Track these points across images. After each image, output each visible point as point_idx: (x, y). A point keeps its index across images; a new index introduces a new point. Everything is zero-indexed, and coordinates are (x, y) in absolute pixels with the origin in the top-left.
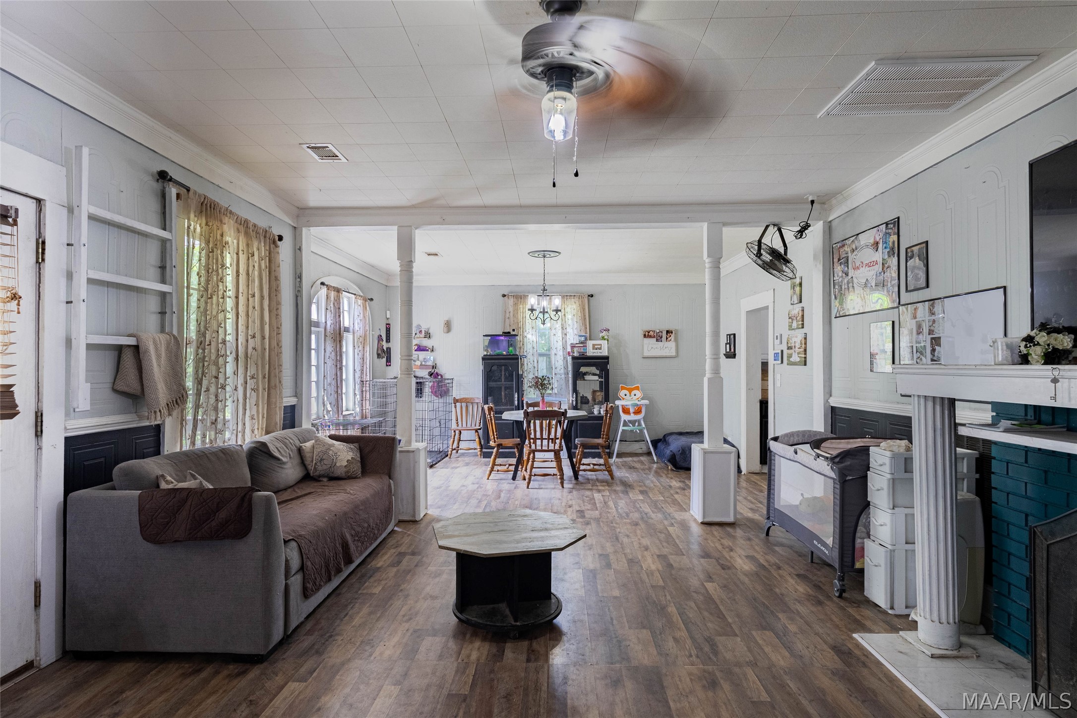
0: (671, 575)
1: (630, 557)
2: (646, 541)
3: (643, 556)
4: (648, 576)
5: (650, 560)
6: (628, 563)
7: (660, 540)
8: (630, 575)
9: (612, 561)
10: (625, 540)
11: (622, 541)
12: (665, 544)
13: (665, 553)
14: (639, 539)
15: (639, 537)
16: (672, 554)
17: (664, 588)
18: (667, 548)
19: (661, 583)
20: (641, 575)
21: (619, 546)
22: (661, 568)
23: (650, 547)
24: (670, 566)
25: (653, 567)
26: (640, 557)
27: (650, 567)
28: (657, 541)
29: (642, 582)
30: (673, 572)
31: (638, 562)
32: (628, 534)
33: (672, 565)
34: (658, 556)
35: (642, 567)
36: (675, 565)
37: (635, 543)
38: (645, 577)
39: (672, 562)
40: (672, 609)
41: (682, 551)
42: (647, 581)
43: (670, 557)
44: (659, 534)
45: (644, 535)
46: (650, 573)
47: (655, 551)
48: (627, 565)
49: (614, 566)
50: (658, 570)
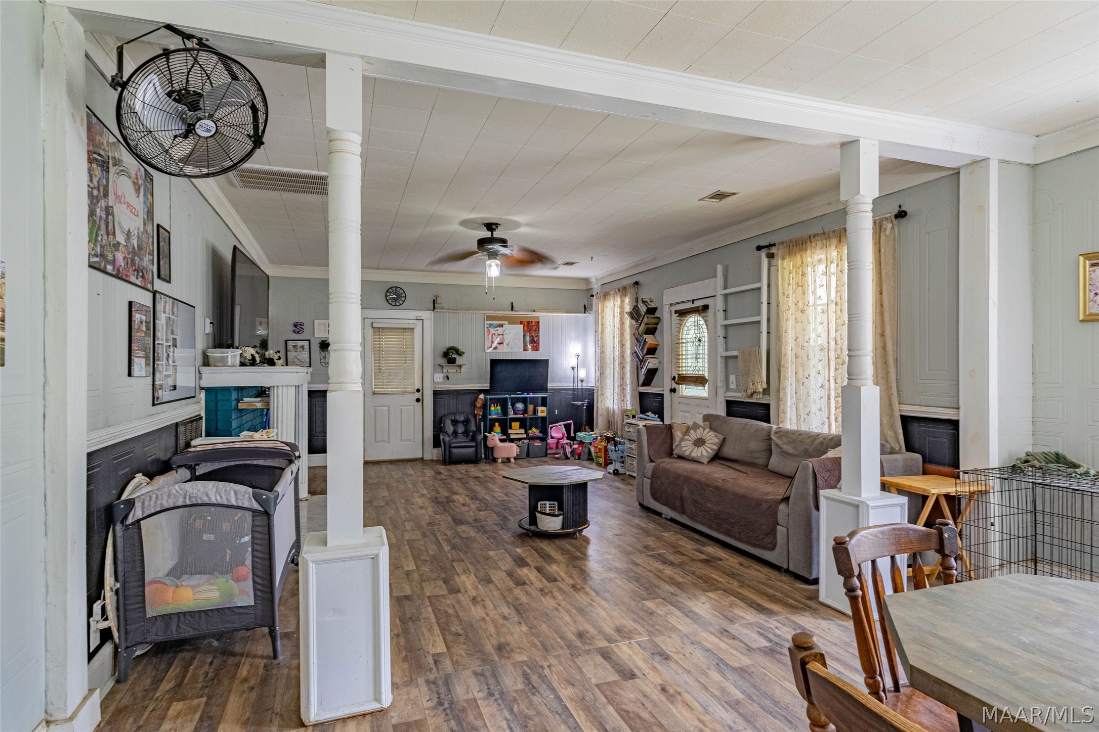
0: (446, 572)
1: (491, 586)
2: (477, 612)
3: (476, 588)
4: (468, 569)
5: (469, 585)
6: (490, 578)
7: (458, 616)
8: (485, 567)
9: (508, 578)
10: (506, 610)
11: (509, 607)
12: (451, 611)
13: (451, 596)
14: (487, 614)
15: (488, 619)
16: (443, 596)
17: (453, 561)
18: (448, 605)
19: (455, 564)
20: (474, 569)
21: (510, 600)
22: (456, 578)
23: (470, 604)
24: (446, 581)
25: (464, 577)
26: (480, 587)
27: (467, 577)
28: (461, 614)
29: (472, 563)
30: (443, 575)
31: (480, 581)
32: (506, 622)
33: (444, 582)
34: (459, 591)
35: (475, 576)
36: (441, 583)
37: (491, 606)
38: (471, 567)
39: (444, 586)
40: (447, 548)
41: (430, 603)
42: (468, 565)
43: (446, 592)
44: (460, 631)
45: (482, 623)
46: (466, 571)
47: (463, 599)
48: (492, 577)
49: (504, 575)
50: (458, 574)
